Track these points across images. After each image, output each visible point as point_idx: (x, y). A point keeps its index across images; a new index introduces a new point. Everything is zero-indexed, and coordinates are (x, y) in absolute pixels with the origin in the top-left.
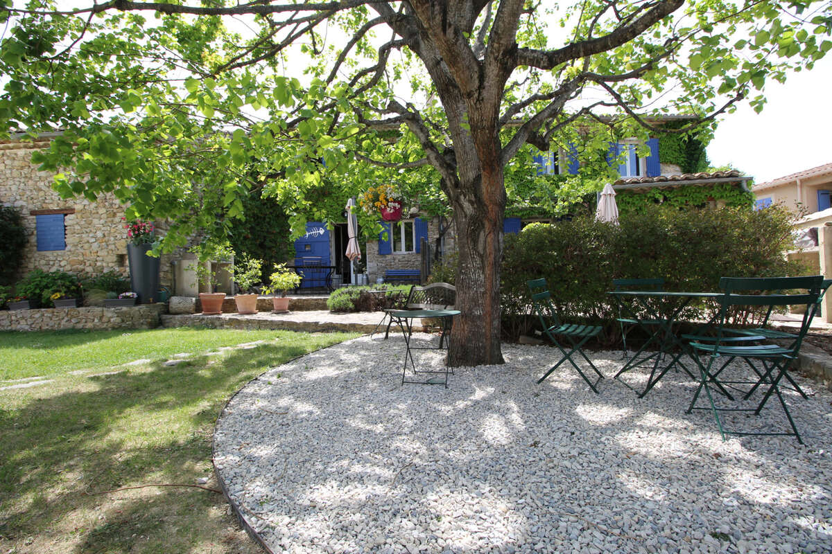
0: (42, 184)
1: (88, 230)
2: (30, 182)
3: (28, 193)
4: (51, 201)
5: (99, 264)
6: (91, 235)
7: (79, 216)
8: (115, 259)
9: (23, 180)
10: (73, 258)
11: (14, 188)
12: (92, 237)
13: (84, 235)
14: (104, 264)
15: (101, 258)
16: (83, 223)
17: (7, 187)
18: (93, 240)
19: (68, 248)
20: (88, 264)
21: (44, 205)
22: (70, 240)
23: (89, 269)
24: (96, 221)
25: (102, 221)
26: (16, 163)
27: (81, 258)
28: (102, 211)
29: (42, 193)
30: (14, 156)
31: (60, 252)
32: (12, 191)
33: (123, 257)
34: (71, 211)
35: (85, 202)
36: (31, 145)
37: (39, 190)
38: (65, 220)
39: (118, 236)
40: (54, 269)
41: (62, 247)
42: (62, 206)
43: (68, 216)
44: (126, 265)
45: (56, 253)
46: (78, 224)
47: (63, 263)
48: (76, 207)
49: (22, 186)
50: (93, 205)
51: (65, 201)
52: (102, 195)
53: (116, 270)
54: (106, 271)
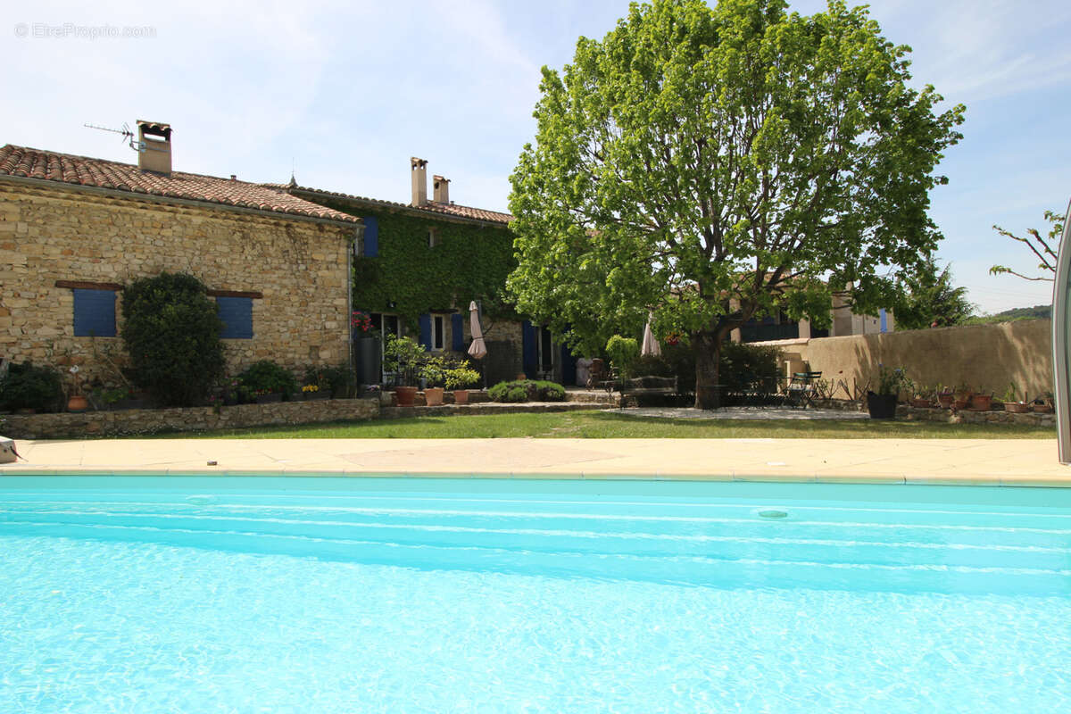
0: (224, 261)
1: (279, 317)
2: (207, 257)
3: (204, 268)
4: (233, 281)
5: (290, 355)
6: (282, 324)
7: (268, 300)
8: (308, 351)
9: (197, 253)
10: (261, 347)
11: (185, 261)
12: (283, 327)
13: (274, 324)
14: (297, 356)
15: (293, 350)
16: (273, 309)
17: (175, 258)
18: (285, 329)
19: (255, 337)
20: (278, 355)
21: (226, 286)
22: (257, 327)
23: (280, 361)
24: (288, 309)
25: (295, 309)
26: (190, 231)
27: (270, 348)
28: (294, 299)
29: (222, 272)
30: (186, 222)
31: (245, 341)
32: (182, 263)
33: (314, 349)
34: (259, 296)
35: (276, 287)
36: (211, 214)
37: (219, 267)
38: (251, 305)
39: (311, 327)
40: (237, 360)
41: (249, 334)
42: (248, 288)
43: (256, 301)
44: (319, 358)
45: (240, 342)
46: (267, 310)
47: (249, 353)
48: (265, 292)
49: (196, 259)
50: (285, 291)
51: (252, 284)
52: (295, 281)
53: (309, 362)
54: (297, 363)
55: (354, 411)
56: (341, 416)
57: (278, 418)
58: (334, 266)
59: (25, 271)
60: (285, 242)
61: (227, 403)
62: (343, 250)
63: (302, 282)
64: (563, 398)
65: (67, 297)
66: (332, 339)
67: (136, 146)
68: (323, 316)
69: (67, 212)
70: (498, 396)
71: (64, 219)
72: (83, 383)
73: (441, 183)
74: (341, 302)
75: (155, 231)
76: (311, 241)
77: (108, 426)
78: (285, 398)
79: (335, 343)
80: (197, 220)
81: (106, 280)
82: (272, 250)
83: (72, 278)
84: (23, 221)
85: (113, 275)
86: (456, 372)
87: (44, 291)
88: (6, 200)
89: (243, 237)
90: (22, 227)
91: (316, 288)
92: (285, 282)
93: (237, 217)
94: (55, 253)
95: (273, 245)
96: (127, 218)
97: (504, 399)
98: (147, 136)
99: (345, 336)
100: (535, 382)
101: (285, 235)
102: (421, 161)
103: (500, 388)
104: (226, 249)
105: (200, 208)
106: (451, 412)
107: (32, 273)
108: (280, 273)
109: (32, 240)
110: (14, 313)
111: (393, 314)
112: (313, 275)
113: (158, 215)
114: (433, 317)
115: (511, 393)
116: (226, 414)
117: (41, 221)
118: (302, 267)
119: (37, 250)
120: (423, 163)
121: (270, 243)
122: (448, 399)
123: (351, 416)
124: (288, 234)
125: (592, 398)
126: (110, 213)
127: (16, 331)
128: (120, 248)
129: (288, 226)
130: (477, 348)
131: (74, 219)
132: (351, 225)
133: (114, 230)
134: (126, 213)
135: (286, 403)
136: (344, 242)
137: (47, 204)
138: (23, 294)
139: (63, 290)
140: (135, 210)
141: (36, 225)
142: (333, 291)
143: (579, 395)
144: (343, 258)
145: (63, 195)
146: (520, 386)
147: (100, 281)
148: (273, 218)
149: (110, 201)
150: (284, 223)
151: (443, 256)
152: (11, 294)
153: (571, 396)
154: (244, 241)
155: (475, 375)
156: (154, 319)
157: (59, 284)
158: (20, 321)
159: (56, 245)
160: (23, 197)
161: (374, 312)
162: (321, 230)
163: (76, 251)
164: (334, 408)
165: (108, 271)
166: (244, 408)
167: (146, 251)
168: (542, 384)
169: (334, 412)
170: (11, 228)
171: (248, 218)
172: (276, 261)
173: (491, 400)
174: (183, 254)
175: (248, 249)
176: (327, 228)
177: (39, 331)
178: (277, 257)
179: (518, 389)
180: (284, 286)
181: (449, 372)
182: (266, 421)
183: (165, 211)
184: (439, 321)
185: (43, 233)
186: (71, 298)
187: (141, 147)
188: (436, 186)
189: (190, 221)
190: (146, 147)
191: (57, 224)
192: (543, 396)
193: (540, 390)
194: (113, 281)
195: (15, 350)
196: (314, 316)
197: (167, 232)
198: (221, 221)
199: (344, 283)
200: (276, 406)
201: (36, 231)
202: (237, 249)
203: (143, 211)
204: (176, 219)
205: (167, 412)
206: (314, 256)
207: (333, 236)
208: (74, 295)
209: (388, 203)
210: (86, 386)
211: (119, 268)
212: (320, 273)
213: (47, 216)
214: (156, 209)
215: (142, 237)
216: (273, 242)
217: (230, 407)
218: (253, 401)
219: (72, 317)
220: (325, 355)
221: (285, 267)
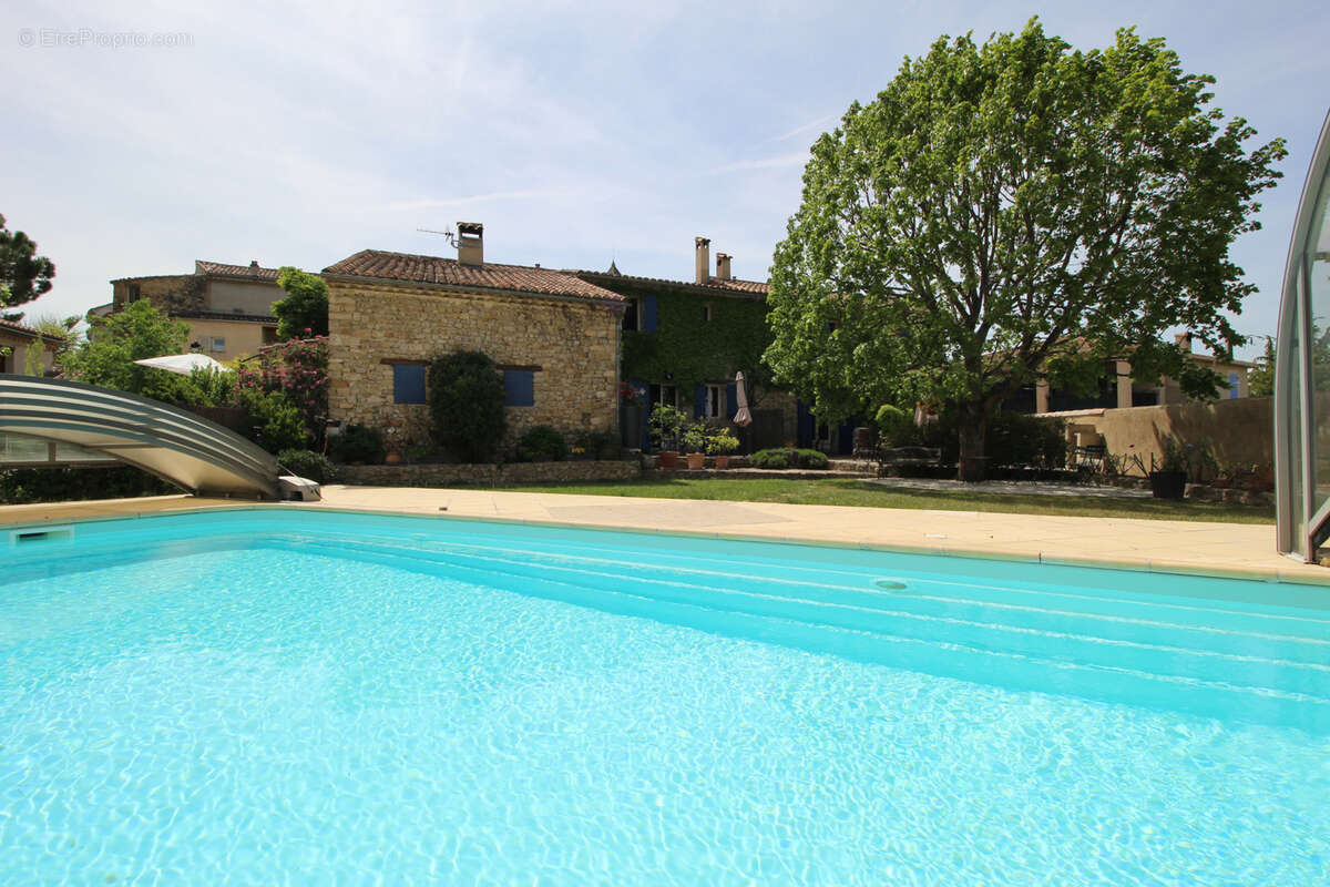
0: (510, 339)
1: (556, 388)
2: (497, 336)
3: (494, 346)
4: (518, 357)
5: (565, 421)
6: (559, 393)
7: (547, 373)
8: (580, 417)
9: (489, 333)
10: (540, 414)
11: (478, 340)
12: (560, 396)
13: (552, 394)
14: (571, 422)
15: (568, 416)
16: (551, 381)
17: (471, 338)
18: (561, 398)
19: (536, 405)
20: (555, 420)
21: (511, 361)
22: (538, 396)
23: (556, 426)
24: (563, 380)
25: (570, 381)
26: (483, 314)
27: (548, 415)
28: (569, 371)
29: (508, 349)
30: (480, 307)
31: (527, 408)
32: (476, 342)
33: (586, 417)
34: (539, 369)
35: (554, 361)
36: (499, 299)
37: (507, 344)
38: (533, 377)
39: (583, 396)
40: (521, 425)
41: (531, 403)
42: (530, 362)
43: (536, 374)
44: (590, 424)
45: (523, 408)
46: (545, 382)
47: (531, 419)
48: (544, 366)
49: (488, 338)
50: (562, 364)
51: (533, 359)
52: (569, 355)
53: (582, 427)
54: (572, 428)
55: (615, 472)
56: (605, 476)
57: (549, 476)
58: (605, 341)
59: (358, 351)
60: (561, 321)
61: (508, 461)
62: (613, 327)
63: (576, 356)
64: (826, 466)
65: (389, 372)
66: (602, 407)
67: (456, 244)
68: (595, 387)
69: (389, 302)
70: (759, 463)
71: (387, 308)
72: (401, 441)
73: (724, 260)
74: (610, 374)
75: (455, 316)
76: (584, 319)
77: (415, 477)
78: (556, 459)
79: (606, 410)
80: (488, 305)
81: (418, 358)
82: (550, 329)
83: (393, 356)
84: (356, 311)
85: (423, 353)
86: (717, 439)
87: (372, 367)
88: (345, 295)
89: (526, 318)
90: (357, 316)
91: (589, 362)
92: (562, 356)
93: (520, 300)
94: (380, 335)
95: (551, 324)
96: (434, 305)
97: (763, 466)
98: (464, 235)
99: (614, 404)
100: (797, 450)
101: (562, 315)
102: (704, 240)
103: (761, 455)
104: (511, 329)
105: (489, 294)
106: (709, 476)
107: (363, 352)
108: (559, 348)
109: (364, 327)
110: (351, 384)
111: (670, 385)
112: (585, 350)
113: (458, 302)
114: (709, 386)
115: (771, 460)
116: (506, 472)
117: (369, 311)
118: (577, 343)
119: (367, 335)
120: (706, 242)
121: (548, 323)
122: (709, 464)
123: (613, 476)
124: (564, 313)
125: (853, 468)
126: (421, 301)
127: (352, 399)
128: (428, 331)
129: (564, 307)
130: (743, 416)
131: (394, 308)
132: (618, 304)
133: (424, 316)
134: (434, 301)
135: (557, 463)
136: (614, 320)
137: (374, 297)
138: (358, 370)
139: (387, 367)
140: (441, 299)
141: (367, 314)
142: (603, 365)
143: (841, 464)
144: (612, 334)
145: (386, 288)
146: (781, 454)
147: (413, 358)
148: (550, 300)
149: (420, 291)
150: (560, 304)
151: (719, 330)
152: (349, 370)
153: (834, 464)
154: (527, 321)
155: (735, 442)
156: (448, 389)
157: (384, 361)
158: (356, 391)
159: (381, 329)
160: (357, 292)
161: (653, 382)
162: (593, 309)
163: (396, 334)
164: (599, 469)
165: (419, 350)
166: (522, 466)
167: (449, 333)
168: (804, 452)
169: (598, 472)
170: (348, 317)
171: (530, 301)
172: (553, 338)
173: (752, 466)
174: (476, 334)
175: (530, 328)
176: (598, 307)
177: (369, 400)
178: (555, 335)
179: (778, 457)
180: (560, 360)
181: (712, 438)
182: (540, 478)
183: (462, 298)
184: (715, 391)
185: (372, 320)
186: (391, 373)
187: (460, 245)
188: (719, 263)
189: (483, 305)
190: (464, 245)
191: (382, 312)
192: (804, 463)
193: (802, 458)
194: (424, 358)
195: (351, 414)
196: (587, 387)
197: (465, 316)
198: (508, 305)
199: (613, 357)
200: (548, 465)
201: (366, 319)
202: (522, 328)
203: (446, 299)
204: (471, 305)
205: (460, 467)
206: (588, 333)
207: (604, 314)
208: (395, 371)
209: (667, 281)
210: (403, 444)
211: (428, 347)
212: (592, 348)
213: (375, 307)
214: (457, 297)
215: (446, 321)
216: (551, 320)
217: (511, 465)
218: (530, 460)
219: (392, 387)
220: (595, 421)
221: (561, 343)
